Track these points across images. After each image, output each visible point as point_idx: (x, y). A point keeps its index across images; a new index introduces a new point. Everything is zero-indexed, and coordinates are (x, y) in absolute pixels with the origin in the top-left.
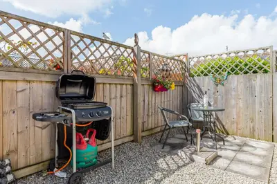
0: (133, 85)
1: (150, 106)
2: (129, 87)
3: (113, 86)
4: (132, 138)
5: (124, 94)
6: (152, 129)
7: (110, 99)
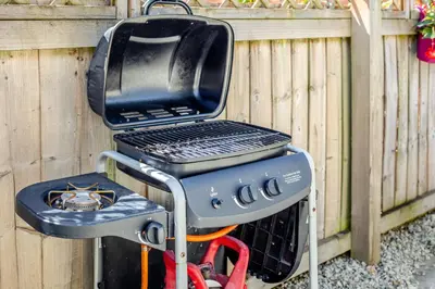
0: (349, 40)
1: (404, 116)
2: (336, 49)
3: (282, 51)
4: (345, 244)
5: (318, 75)
6: (407, 203)
7: (273, 100)
